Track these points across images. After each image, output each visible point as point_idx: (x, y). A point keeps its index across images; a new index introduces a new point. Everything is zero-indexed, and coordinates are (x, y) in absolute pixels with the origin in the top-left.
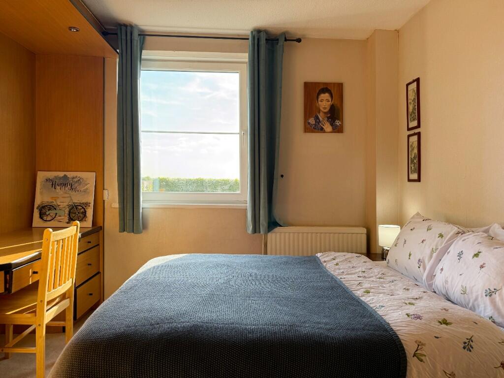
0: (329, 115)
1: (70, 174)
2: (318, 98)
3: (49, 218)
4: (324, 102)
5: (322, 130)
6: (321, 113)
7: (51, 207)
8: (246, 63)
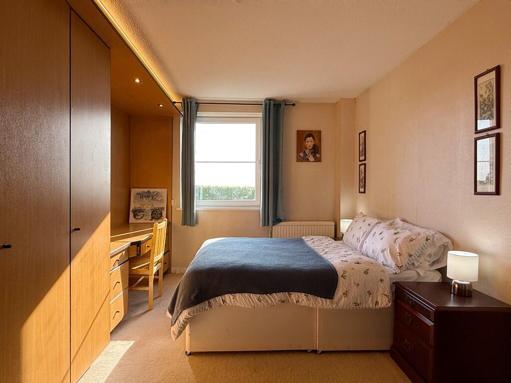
0: (312, 151)
1: (152, 190)
2: (305, 140)
3: (139, 217)
4: (310, 143)
5: (308, 160)
6: (307, 150)
7: (140, 211)
8: (261, 117)
